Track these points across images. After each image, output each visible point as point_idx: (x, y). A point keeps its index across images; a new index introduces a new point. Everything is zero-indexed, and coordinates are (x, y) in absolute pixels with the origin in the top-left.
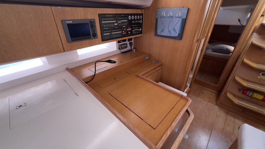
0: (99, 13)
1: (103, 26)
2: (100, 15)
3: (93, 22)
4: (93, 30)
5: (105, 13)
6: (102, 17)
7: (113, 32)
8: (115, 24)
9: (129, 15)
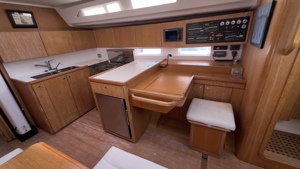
0: (187, 23)
1: (188, 33)
2: (187, 24)
3: (181, 30)
4: (180, 35)
5: (192, 23)
6: (188, 26)
7: (197, 37)
8: (201, 31)
9: (221, 21)
